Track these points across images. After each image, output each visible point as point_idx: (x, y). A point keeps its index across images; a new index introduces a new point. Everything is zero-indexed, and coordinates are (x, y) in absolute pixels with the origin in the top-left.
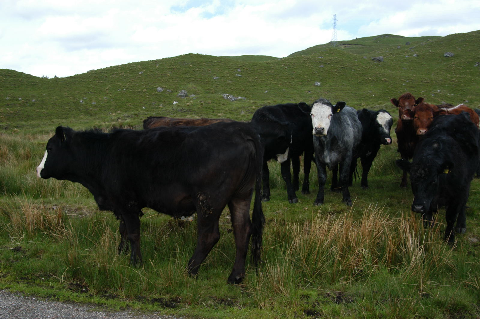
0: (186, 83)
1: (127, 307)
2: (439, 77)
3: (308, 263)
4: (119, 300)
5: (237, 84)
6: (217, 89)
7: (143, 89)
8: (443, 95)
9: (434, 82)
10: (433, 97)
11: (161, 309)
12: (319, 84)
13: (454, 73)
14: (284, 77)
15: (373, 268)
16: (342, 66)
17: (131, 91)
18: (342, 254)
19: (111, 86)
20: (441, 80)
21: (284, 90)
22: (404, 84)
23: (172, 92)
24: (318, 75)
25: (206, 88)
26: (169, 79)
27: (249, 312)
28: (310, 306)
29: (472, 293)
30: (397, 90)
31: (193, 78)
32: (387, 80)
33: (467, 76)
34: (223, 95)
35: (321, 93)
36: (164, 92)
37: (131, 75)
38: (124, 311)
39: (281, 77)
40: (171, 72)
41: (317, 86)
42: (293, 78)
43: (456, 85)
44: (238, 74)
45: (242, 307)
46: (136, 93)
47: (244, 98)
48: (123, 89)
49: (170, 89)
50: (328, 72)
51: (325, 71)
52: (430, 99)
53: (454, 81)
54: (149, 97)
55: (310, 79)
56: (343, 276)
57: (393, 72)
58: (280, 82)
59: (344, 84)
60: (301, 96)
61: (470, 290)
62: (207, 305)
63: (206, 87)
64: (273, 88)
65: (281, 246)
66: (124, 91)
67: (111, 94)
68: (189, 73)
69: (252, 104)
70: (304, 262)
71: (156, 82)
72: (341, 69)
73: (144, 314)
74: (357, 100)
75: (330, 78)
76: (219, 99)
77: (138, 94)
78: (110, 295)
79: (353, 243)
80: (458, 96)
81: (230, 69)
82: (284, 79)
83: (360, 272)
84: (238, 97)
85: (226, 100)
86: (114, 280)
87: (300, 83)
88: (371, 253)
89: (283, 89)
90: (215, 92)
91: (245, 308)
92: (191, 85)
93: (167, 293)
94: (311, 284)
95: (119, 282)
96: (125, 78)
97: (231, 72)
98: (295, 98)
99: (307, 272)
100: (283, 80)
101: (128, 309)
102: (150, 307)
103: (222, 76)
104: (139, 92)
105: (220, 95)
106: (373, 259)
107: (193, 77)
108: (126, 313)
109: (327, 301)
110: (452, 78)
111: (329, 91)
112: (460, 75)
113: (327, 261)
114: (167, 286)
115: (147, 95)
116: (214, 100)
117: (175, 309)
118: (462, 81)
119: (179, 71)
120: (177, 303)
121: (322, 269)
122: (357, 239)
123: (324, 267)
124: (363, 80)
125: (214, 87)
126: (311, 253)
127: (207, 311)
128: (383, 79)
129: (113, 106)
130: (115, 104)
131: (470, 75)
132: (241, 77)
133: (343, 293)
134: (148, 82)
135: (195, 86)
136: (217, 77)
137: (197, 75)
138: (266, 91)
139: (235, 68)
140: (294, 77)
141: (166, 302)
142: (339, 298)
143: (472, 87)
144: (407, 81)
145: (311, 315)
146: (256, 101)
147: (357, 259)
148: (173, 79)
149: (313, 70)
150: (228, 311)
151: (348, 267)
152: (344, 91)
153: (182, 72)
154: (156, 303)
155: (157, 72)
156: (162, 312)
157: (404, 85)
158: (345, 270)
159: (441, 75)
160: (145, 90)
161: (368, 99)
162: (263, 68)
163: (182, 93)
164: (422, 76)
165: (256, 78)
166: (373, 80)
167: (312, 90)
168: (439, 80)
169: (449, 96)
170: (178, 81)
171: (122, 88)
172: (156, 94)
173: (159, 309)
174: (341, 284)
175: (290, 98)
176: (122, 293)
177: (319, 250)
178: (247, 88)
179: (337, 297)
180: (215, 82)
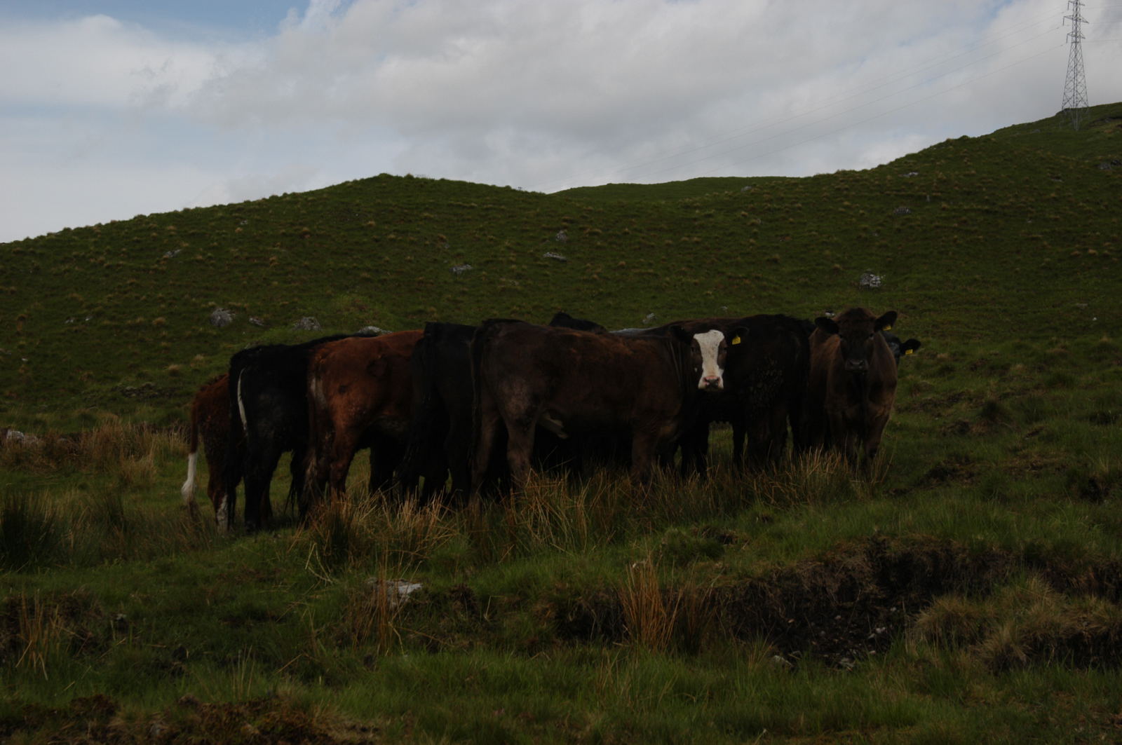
0: (330, 291)
7: (154, 317)
12: (876, 280)
14: (739, 259)
16: (988, 207)
17: (109, 322)
23: (268, 325)
24: (880, 247)
26: (272, 274)
36: (237, 324)
37: (133, 263)
39: (727, 257)
40: (288, 247)
41: (867, 288)
44: (556, 250)
46: (126, 331)
48: (85, 315)
49: (259, 313)
50: (924, 232)
55: (844, 263)
58: (717, 280)
59: (979, 276)
64: (680, 304)
66: (84, 324)
67: (28, 335)
71: (214, 289)
72: (981, 218)
75: (925, 256)
77: (132, 333)
81: (525, 235)
92: (348, 297)
97: (529, 243)
103: (487, 262)
119: (320, 244)
132: (563, 261)
136: (466, 263)
138: (651, 316)
139: (549, 229)
148: (286, 274)
152: (974, 304)
153: (333, 248)
155: (233, 250)
170: (303, 282)
171: (82, 313)
172: (202, 335)
180: (456, 282)
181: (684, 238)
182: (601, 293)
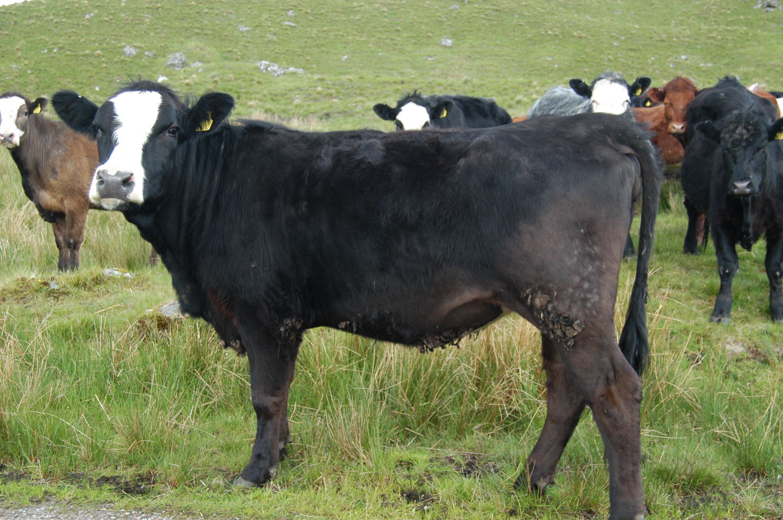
0: (182, 39)
1: (46, 496)
2: (684, 30)
3: (414, 397)
4: (30, 482)
5: (286, 41)
6: (247, 52)
7: (94, 50)
8: (692, 66)
9: (675, 39)
10: (672, 70)
11: (117, 499)
12: (449, 42)
13: (715, 21)
14: (381, 29)
15: (538, 406)
16: (496, 8)
17: (69, 53)
18: (479, 380)
19: (27, 42)
20: (688, 37)
21: (380, 54)
22: (615, 44)
23: (156, 56)
24: (448, 25)
25: (224, 50)
26: (148, 29)
27: (293, 497)
28: (413, 483)
29: (727, 451)
30: (602, 56)
31: (198, 28)
32: (583, 35)
33: (739, 29)
34: (259, 64)
35: (454, 62)
36: (139, 56)
37: (69, 21)
38: (40, 505)
39: (375, 28)
40: (152, 15)
41: (445, 46)
42: (398, 31)
43: (718, 45)
44: (289, 21)
45: (279, 488)
46: (81, 58)
47: (300, 71)
48: (53, 48)
49: (150, 50)
50: (468, 19)
51: (462, 16)
52: (666, 74)
53: (713, 38)
54: (107, 66)
55: (432, 33)
56: (480, 422)
57: (595, 20)
58: (373, 39)
59: (499, 42)
60: (414, 67)
61: (724, 447)
62: (210, 486)
63: (225, 47)
64: (358, 51)
65: (360, 366)
66: (55, 53)
67: (26, 58)
68: (190, 18)
69: (315, 82)
70: (405, 396)
71: (121, 36)
72: (494, 13)
73: (81, 510)
74: (524, 75)
75: (471, 31)
76: (249, 72)
77: (85, 59)
78: (11, 474)
79: (500, 358)
80: (720, 68)
81: (272, 12)
82: (380, 32)
83: (513, 413)
84: (288, 68)
85: (263, 74)
86: (20, 442)
87: (413, 41)
88: (535, 376)
89: (379, 52)
90: (243, 57)
91: (286, 490)
92: (193, 43)
93: (131, 465)
94: (418, 439)
95: (30, 446)
96: (56, 27)
97: (276, 16)
98: (402, 71)
99: (411, 416)
100: (378, 35)
101: (48, 500)
102: (93, 494)
103: (257, 26)
104: (86, 56)
105: (253, 63)
106: (539, 389)
107: (198, 25)
108: (43, 509)
109: (446, 472)
110: (710, 31)
111: (470, 57)
112: (727, 25)
113: (451, 393)
114: (130, 451)
115: (103, 62)
116: (239, 74)
117: (145, 496)
118: (730, 38)
119: (168, 13)
120: (150, 484)
121: (441, 408)
122: (508, 349)
123: (443, 406)
124: (535, 36)
125: (240, 47)
126: (419, 377)
127: (208, 498)
128: (575, 34)
129: (32, 84)
130: (37, 80)
131: (746, 26)
132: (295, 27)
133: (480, 455)
134: (103, 34)
135: (201, 45)
136: (246, 26)
137: (206, 22)
138: (345, 57)
139: (284, 10)
140: (399, 28)
141: (127, 483)
142: (470, 465)
143: (749, 49)
144: (623, 38)
145: (414, 500)
146: (325, 76)
147: (507, 389)
148: (156, 29)
149: (439, 14)
150: (251, 496)
151: (491, 404)
152: (498, 56)
153: (176, 16)
154: (107, 486)
155: (123, 15)
156: (117, 504)
157: (617, 47)
158: (485, 411)
159: (689, 25)
160: (99, 52)
161: (545, 73)
162: (339, 10)
163: (176, 58)
164: (651, 27)
165: (325, 31)
166: (556, 35)
167: (435, 55)
168: (684, 36)
169: (702, 67)
170: (166, 34)
171: (50, 47)
172: (123, 61)
173: (112, 498)
174: (475, 439)
175: (392, 69)
176: (36, 468)
177: (433, 373)
178: (307, 50)
179: (467, 464)
180: (243, 36)
181: (352, 17)
182: (318, 45)
